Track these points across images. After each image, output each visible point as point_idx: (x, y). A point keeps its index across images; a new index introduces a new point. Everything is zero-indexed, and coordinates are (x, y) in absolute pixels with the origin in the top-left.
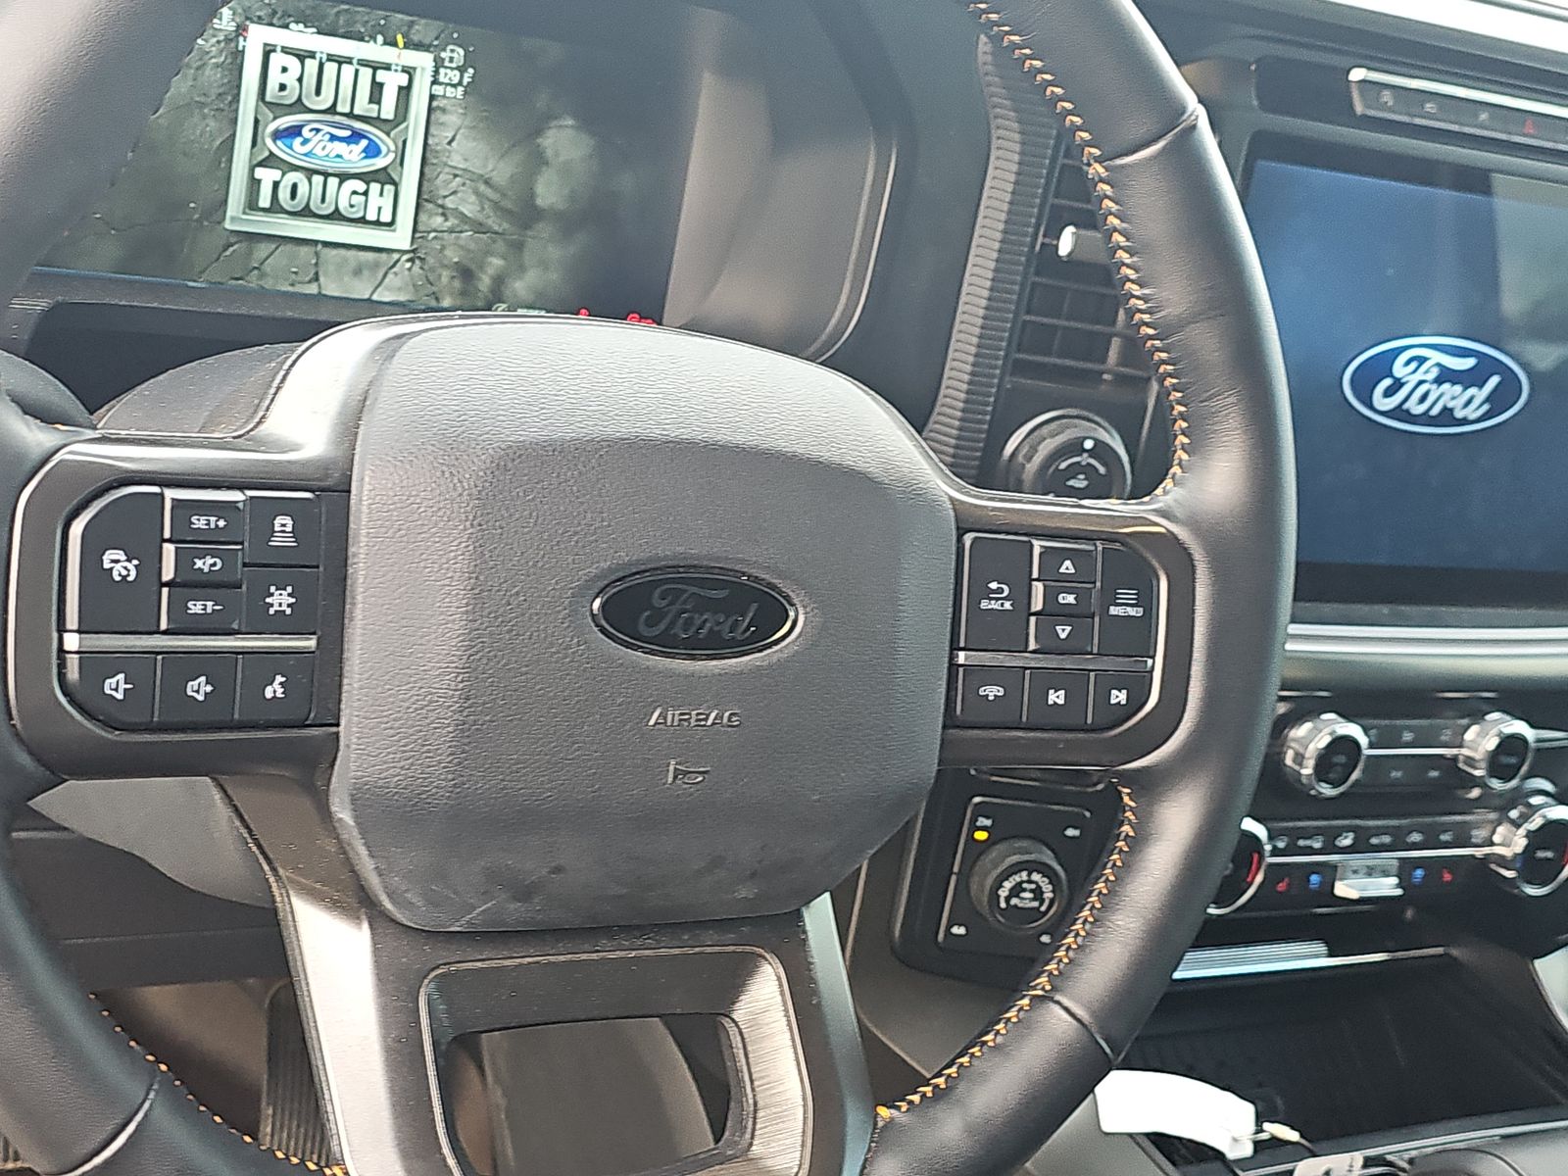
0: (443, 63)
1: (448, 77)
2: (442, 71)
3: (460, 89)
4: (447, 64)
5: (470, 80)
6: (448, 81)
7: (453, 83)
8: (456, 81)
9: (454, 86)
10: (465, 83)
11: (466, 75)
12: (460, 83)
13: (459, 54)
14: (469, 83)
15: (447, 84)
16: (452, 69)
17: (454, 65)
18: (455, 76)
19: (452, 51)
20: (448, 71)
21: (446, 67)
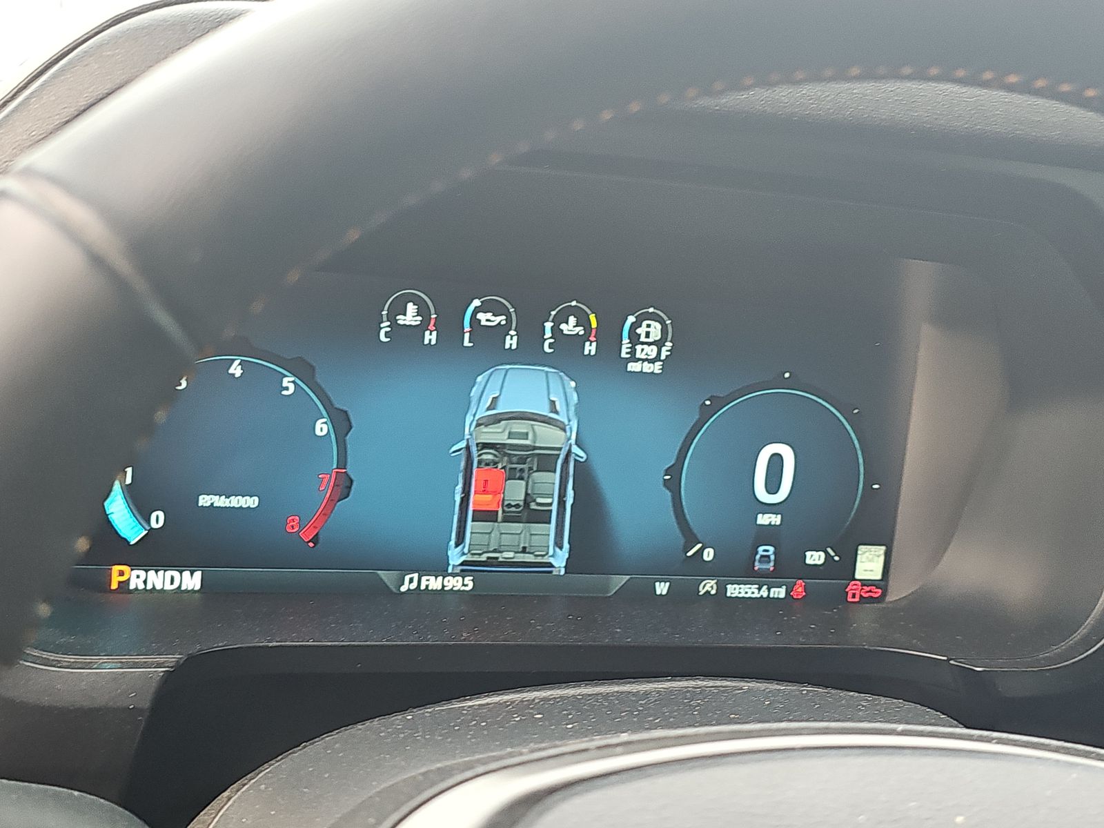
0: (639, 338)
1: (644, 352)
2: (639, 348)
3: (658, 365)
4: (643, 339)
5: (669, 353)
6: (645, 357)
7: (649, 357)
8: (653, 355)
9: (652, 361)
10: (663, 357)
11: (664, 349)
12: (658, 358)
13: (656, 330)
14: (667, 356)
15: (644, 360)
16: (649, 344)
17: (651, 340)
18: (652, 351)
19: (649, 326)
20: (645, 347)
21: (643, 343)
